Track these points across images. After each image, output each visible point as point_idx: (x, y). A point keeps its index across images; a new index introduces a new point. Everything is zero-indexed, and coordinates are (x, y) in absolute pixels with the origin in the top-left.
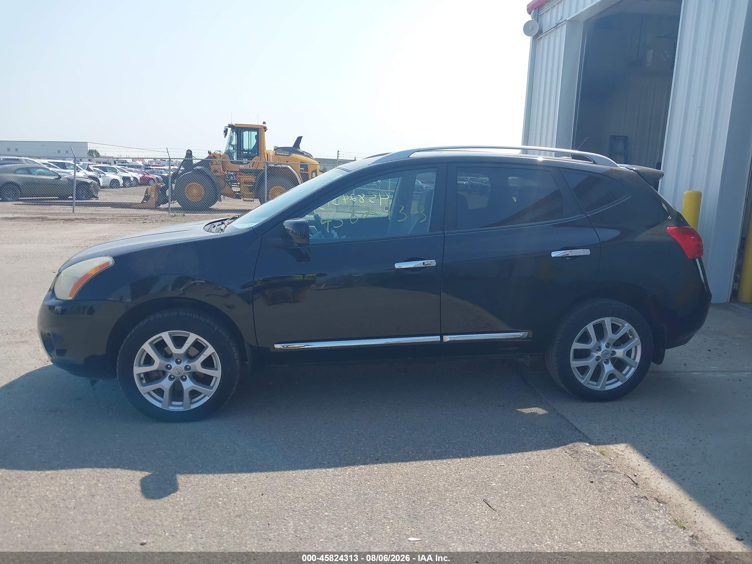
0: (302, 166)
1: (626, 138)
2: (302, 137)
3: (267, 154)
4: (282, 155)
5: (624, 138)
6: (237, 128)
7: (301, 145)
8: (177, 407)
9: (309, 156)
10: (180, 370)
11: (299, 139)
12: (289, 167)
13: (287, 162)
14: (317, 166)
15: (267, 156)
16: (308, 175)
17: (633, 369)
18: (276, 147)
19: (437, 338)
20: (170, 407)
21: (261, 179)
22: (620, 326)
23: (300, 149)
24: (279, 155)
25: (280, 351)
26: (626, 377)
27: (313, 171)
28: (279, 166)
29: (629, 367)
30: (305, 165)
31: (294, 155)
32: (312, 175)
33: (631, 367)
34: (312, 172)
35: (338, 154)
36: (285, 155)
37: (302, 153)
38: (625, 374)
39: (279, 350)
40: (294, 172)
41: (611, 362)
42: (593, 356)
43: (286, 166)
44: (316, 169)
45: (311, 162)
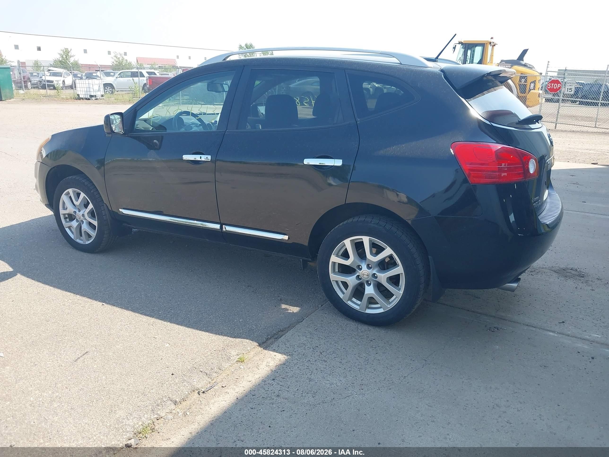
0: (521, 77)
2: (527, 50)
6: (465, 44)
7: (525, 58)
9: (532, 68)
11: (525, 52)
14: (538, 77)
16: (526, 86)
19: (217, 226)
23: (523, 61)
27: (532, 82)
30: (524, 76)
31: (516, 68)
32: (530, 86)
34: (530, 83)
37: (525, 65)
40: (513, 84)
44: (535, 81)
45: (532, 74)
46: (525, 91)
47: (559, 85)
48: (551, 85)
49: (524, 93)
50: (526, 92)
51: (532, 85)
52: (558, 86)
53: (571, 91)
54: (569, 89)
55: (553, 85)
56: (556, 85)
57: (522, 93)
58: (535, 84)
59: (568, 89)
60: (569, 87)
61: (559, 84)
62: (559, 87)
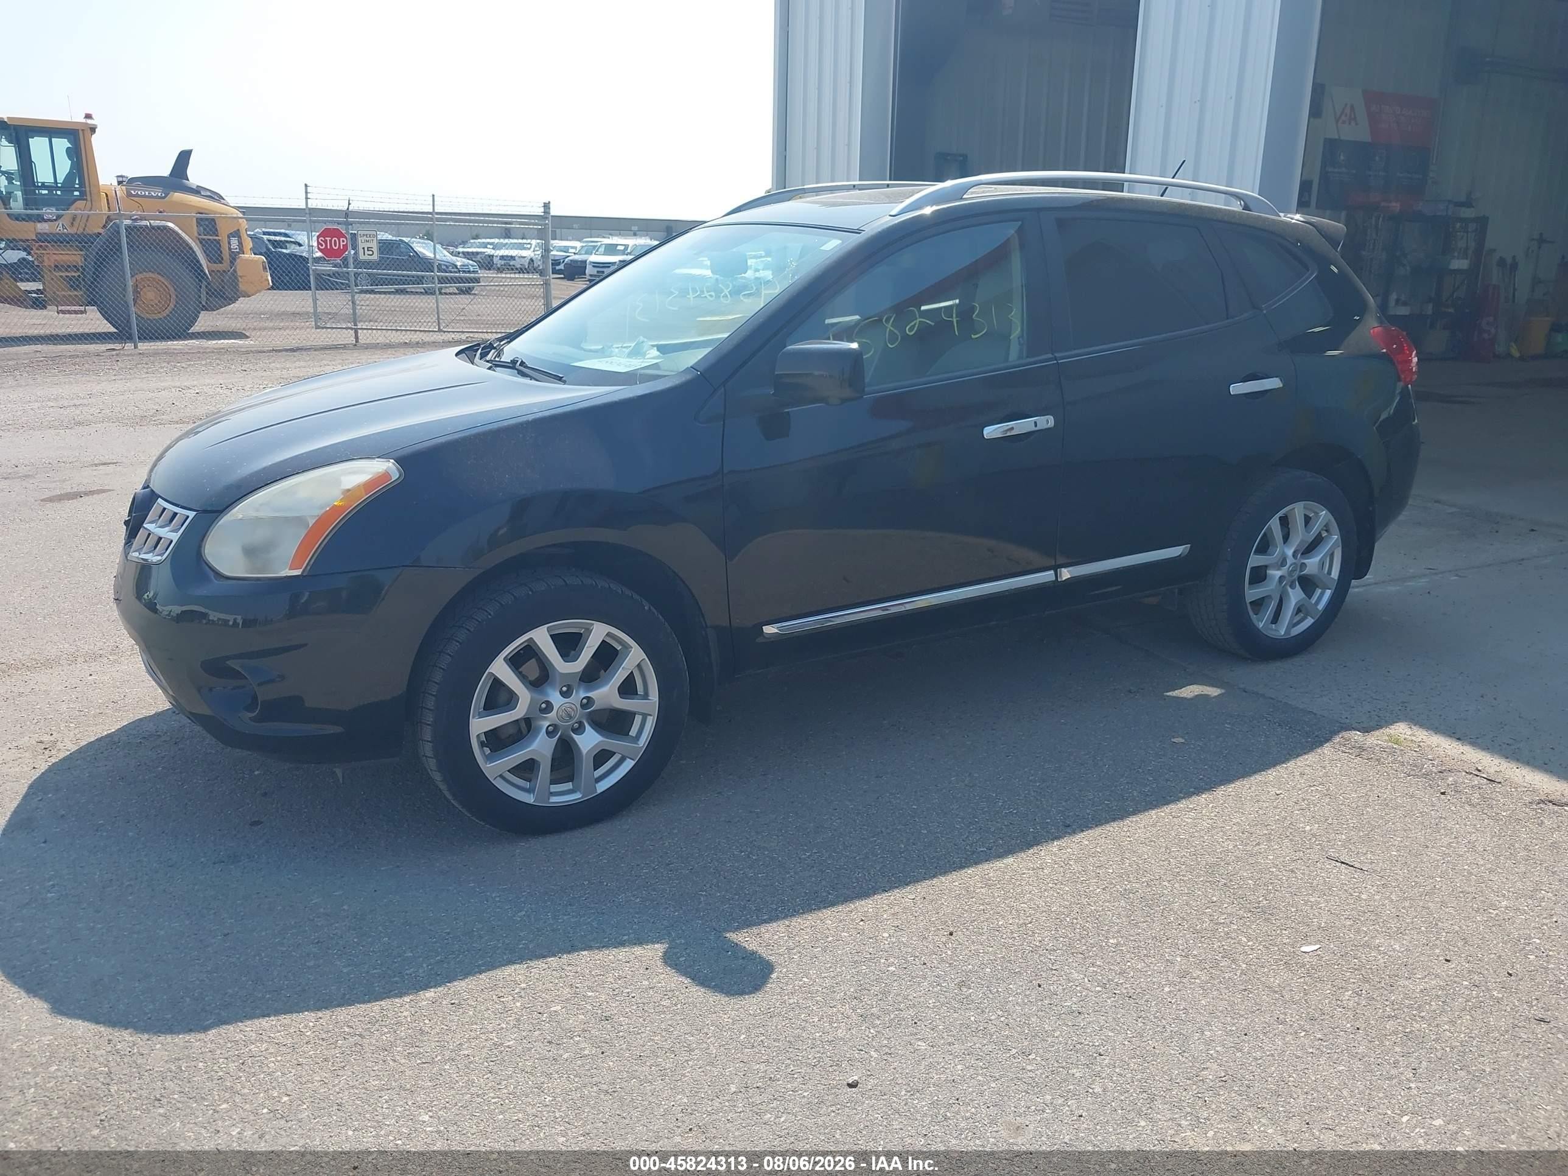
0: (199, 221)
1: (965, 157)
2: (190, 152)
3: (106, 194)
4: (145, 196)
5: (961, 158)
7: (190, 172)
8: (564, 796)
9: (215, 197)
10: (573, 710)
11: (184, 157)
12: (171, 225)
13: (161, 212)
14: (240, 220)
15: (108, 200)
16: (218, 243)
17: (1328, 593)
18: (122, 176)
19: (1048, 576)
20: (551, 798)
21: (101, 257)
22: (1310, 518)
23: (188, 180)
24: (137, 195)
25: (773, 639)
26: (1318, 607)
27: (231, 234)
28: (144, 223)
29: (1320, 590)
30: (207, 219)
31: (178, 196)
32: (229, 243)
33: (1324, 588)
34: (229, 237)
35: (306, 193)
36: (152, 197)
37: (197, 191)
38: (1316, 602)
39: (770, 638)
40: (187, 238)
41: (1299, 583)
42: (1273, 576)
43: (163, 223)
44: (238, 230)
45: (221, 214)
46: (219, 256)
47: (343, 241)
48: (325, 242)
49: (221, 263)
50: (222, 259)
51: (234, 242)
52: (342, 243)
53: (371, 253)
54: (366, 249)
55: (331, 241)
56: (335, 241)
57: (215, 263)
58: (240, 237)
59: (364, 248)
60: (366, 245)
61: (341, 239)
62: (343, 245)
